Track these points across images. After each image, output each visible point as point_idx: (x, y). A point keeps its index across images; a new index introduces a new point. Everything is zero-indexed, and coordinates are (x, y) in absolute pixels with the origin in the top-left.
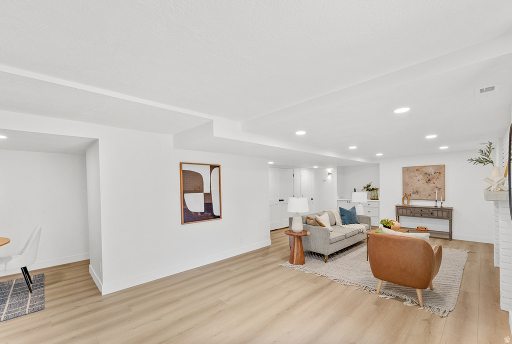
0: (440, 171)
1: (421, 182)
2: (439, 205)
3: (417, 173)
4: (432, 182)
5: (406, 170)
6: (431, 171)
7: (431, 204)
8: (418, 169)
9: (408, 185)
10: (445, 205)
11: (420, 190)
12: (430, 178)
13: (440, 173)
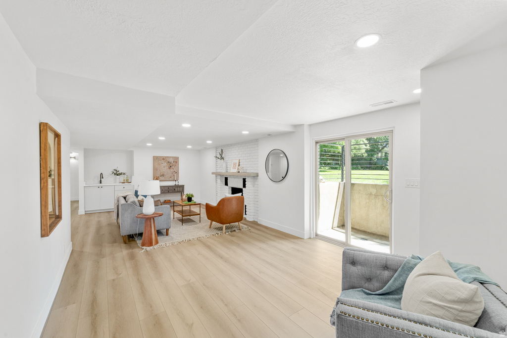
0: (176, 160)
1: (166, 168)
2: (177, 184)
3: (163, 161)
4: (172, 168)
5: (156, 159)
6: (171, 160)
7: (172, 183)
8: (164, 158)
9: (157, 170)
10: (180, 184)
11: (165, 174)
12: (171, 165)
13: (176, 162)
